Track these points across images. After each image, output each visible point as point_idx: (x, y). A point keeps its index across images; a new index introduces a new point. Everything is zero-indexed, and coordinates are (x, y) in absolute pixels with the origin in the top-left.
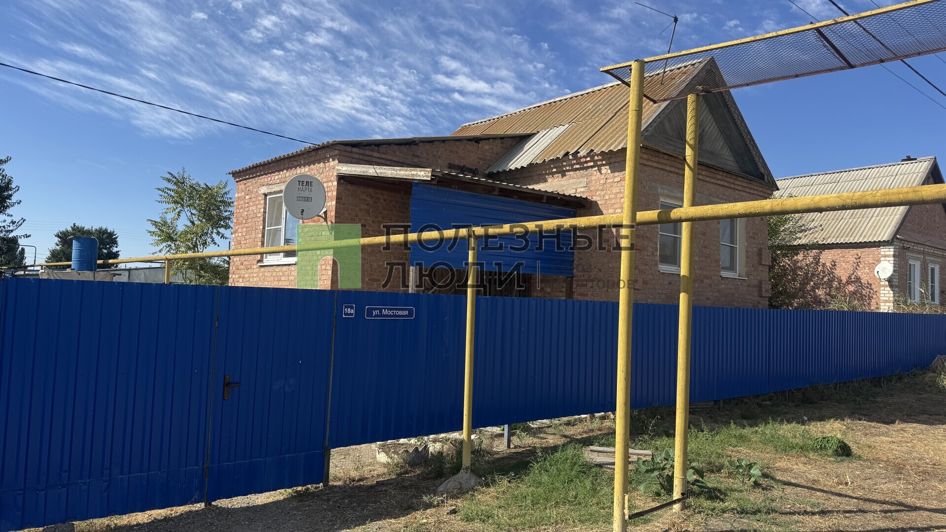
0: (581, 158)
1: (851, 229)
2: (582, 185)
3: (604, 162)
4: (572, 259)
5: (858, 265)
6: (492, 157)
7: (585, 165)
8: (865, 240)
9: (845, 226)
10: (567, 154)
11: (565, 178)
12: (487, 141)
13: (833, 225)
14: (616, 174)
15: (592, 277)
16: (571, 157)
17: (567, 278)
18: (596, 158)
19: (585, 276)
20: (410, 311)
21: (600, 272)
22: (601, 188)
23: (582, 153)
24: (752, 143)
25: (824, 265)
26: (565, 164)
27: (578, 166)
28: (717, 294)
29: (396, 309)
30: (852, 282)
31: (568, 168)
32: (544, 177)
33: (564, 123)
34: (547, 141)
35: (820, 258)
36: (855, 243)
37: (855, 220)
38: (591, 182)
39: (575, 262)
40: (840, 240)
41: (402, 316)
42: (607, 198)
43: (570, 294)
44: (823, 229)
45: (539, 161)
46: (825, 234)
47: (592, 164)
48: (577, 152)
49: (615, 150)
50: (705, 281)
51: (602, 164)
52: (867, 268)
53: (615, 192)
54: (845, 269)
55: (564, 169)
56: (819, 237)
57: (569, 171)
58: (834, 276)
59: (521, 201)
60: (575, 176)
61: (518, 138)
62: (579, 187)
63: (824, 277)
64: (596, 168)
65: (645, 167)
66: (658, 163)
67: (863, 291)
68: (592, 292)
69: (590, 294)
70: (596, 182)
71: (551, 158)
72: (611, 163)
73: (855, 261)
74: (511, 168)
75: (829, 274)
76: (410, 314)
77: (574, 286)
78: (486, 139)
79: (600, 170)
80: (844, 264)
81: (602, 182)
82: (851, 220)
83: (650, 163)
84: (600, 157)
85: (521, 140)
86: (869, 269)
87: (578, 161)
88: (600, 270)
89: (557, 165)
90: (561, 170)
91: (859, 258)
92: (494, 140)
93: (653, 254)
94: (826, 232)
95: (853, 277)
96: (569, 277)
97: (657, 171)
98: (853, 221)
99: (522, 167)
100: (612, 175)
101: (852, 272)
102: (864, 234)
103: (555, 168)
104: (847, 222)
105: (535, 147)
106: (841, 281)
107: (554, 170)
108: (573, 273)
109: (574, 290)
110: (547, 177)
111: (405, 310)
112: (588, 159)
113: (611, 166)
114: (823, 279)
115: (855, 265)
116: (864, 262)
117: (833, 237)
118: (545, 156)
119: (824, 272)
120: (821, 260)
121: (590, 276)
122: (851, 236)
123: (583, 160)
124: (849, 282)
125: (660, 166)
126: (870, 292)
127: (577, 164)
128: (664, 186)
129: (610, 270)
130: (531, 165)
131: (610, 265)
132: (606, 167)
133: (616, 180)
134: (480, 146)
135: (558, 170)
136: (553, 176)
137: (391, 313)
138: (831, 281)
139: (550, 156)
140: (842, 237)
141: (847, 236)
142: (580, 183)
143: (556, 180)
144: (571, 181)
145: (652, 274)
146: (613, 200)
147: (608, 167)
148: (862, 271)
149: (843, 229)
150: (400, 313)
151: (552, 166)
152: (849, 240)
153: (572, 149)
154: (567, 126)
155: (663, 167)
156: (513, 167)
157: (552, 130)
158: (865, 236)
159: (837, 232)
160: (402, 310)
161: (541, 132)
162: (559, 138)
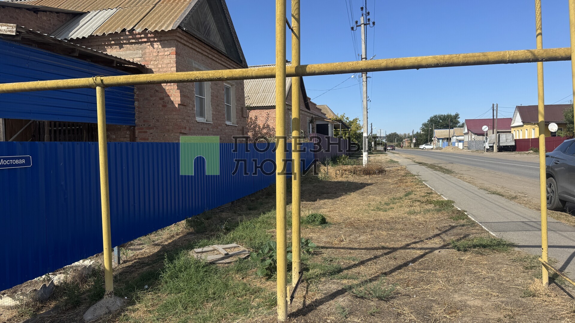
0: (137, 34)
1: (264, 99)
2: (138, 56)
3: (156, 39)
4: (133, 112)
5: (268, 118)
6: (50, 27)
7: (140, 40)
8: (271, 105)
9: (261, 97)
10: (124, 30)
11: (122, 49)
12: (45, 13)
13: (255, 96)
14: (166, 49)
15: (151, 126)
16: (127, 33)
17: (130, 127)
18: (149, 35)
19: (145, 125)
20: (27, 160)
21: (158, 122)
22: (154, 59)
23: (138, 30)
24: (237, 40)
25: (251, 118)
26: (122, 38)
27: (134, 41)
28: (224, 136)
29: (13, 159)
30: (265, 127)
31: (125, 42)
32: (103, 47)
33: (112, 7)
34: (100, 20)
35: (249, 115)
36: (267, 106)
37: (265, 94)
38: (145, 54)
39: (136, 115)
40: (259, 105)
41: (19, 165)
42: (160, 66)
43: (133, 138)
44: (249, 99)
45: (99, 34)
46: (251, 101)
47: (146, 40)
48: (133, 30)
49: (166, 31)
50: (219, 127)
51: (154, 41)
52: (272, 120)
53: (166, 62)
54: (262, 120)
55: (122, 42)
56: (248, 103)
57: (126, 44)
58: (256, 125)
59: (94, 64)
60: (131, 48)
61: (71, 14)
62: (135, 57)
63: (251, 125)
64: (149, 44)
65: (185, 46)
66: (192, 44)
67: (271, 132)
68: (152, 137)
69: (150, 139)
70: (150, 54)
71: (110, 32)
72: (161, 41)
73: (267, 116)
74: (72, 37)
75: (254, 124)
76: (28, 162)
77: (137, 132)
78: (43, 11)
79: (152, 46)
80: (261, 118)
81: (155, 54)
82: (263, 94)
83: (188, 44)
84: (152, 35)
85: (74, 17)
86: (273, 120)
87: (134, 37)
88: (158, 120)
89: (115, 38)
90: (118, 42)
91: (268, 115)
92: (51, 13)
93: (193, 109)
94: (251, 100)
95: (266, 125)
96: (132, 126)
97: (191, 50)
98: (264, 94)
99: (84, 38)
100: (162, 49)
101: (265, 122)
102: (270, 101)
103: (113, 40)
104: (261, 95)
105: (91, 23)
106: (260, 127)
107: (113, 42)
108: (135, 123)
109: (136, 136)
110: (106, 47)
111: (22, 158)
112: (143, 36)
113: (161, 43)
114: (251, 126)
115: (267, 118)
116: (271, 117)
117: (255, 103)
118: (104, 30)
119: (251, 123)
120: (249, 116)
121: (150, 125)
122: (264, 103)
123: (138, 36)
124: (264, 128)
125: (193, 47)
126: (274, 133)
127: (133, 39)
128: (196, 62)
129: (166, 120)
130: (91, 36)
131: (166, 117)
132: (158, 43)
133: (166, 53)
134: (38, 16)
135: (116, 42)
136: (111, 47)
137: (7, 162)
138: (255, 127)
139: (109, 30)
140: (260, 103)
141: (262, 103)
142: (137, 54)
143: (115, 51)
144: (128, 52)
145: (193, 123)
146: (165, 69)
147: (159, 43)
148: (270, 122)
149: (260, 98)
150: (17, 162)
151: (111, 39)
152: (263, 105)
153: (128, 27)
154: (115, 10)
155: (195, 48)
156: (74, 37)
157: (101, 12)
158: (271, 103)
159: (257, 100)
160: (19, 158)
161: (91, 12)
162: (111, 18)
